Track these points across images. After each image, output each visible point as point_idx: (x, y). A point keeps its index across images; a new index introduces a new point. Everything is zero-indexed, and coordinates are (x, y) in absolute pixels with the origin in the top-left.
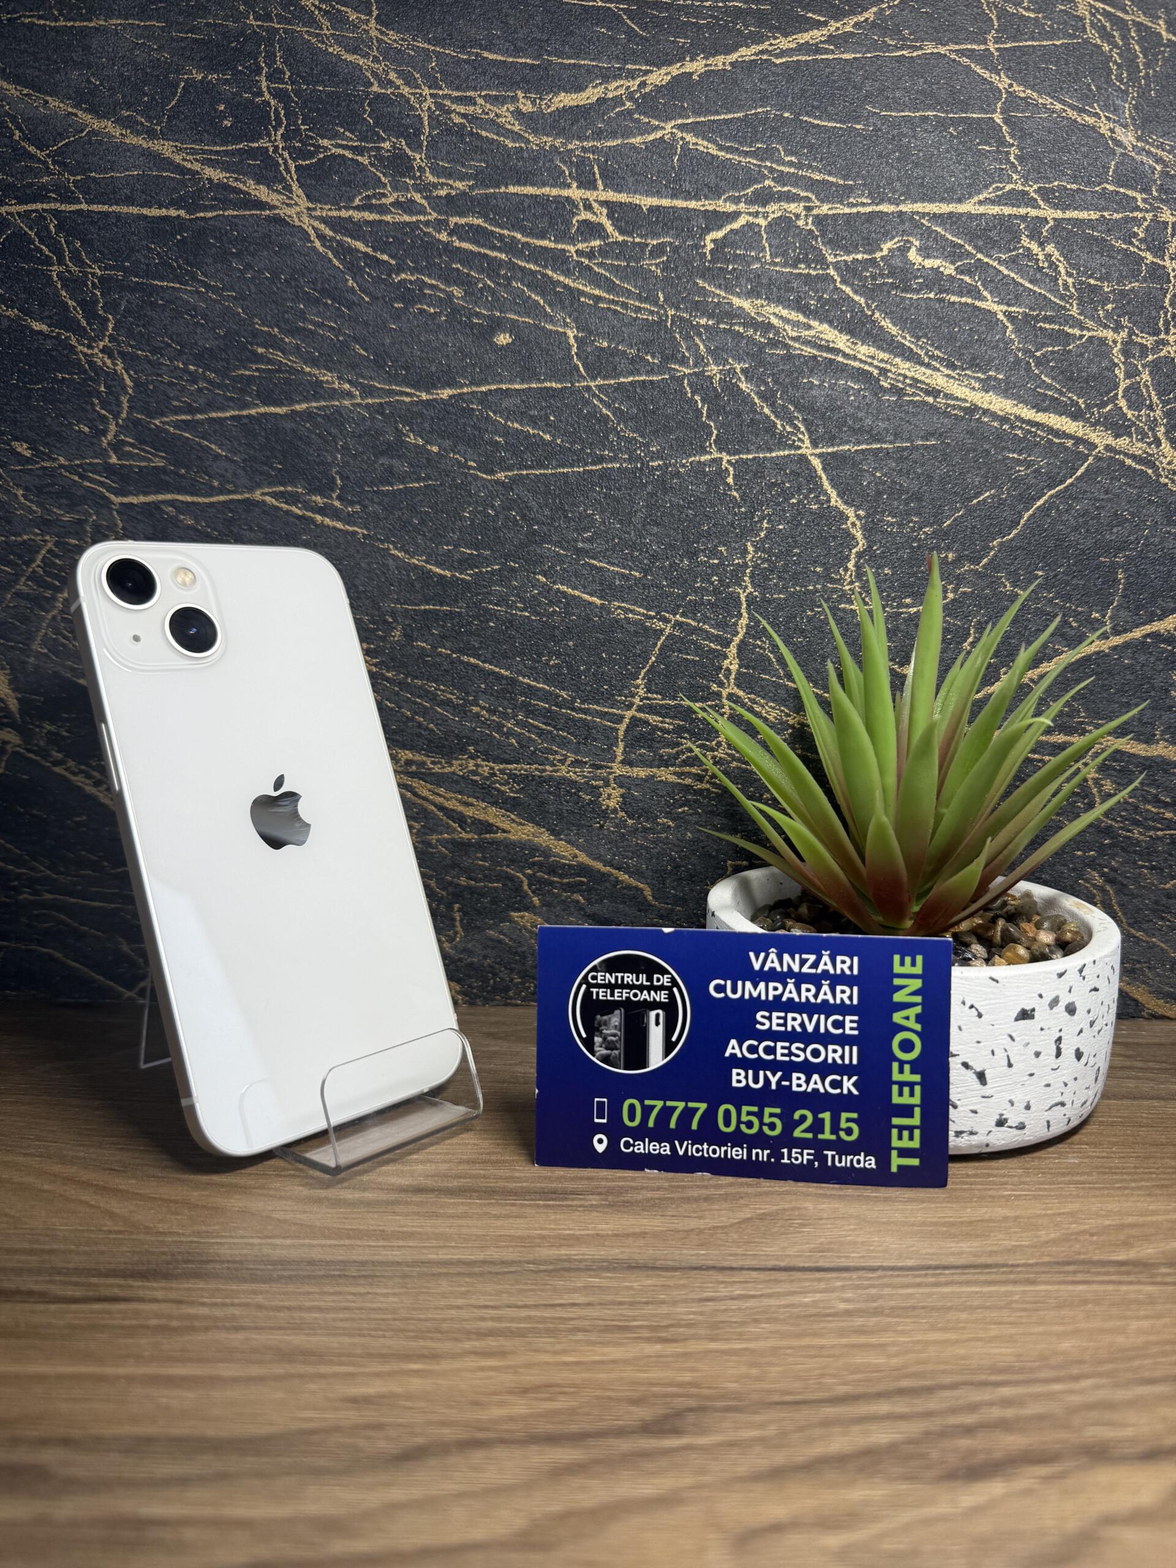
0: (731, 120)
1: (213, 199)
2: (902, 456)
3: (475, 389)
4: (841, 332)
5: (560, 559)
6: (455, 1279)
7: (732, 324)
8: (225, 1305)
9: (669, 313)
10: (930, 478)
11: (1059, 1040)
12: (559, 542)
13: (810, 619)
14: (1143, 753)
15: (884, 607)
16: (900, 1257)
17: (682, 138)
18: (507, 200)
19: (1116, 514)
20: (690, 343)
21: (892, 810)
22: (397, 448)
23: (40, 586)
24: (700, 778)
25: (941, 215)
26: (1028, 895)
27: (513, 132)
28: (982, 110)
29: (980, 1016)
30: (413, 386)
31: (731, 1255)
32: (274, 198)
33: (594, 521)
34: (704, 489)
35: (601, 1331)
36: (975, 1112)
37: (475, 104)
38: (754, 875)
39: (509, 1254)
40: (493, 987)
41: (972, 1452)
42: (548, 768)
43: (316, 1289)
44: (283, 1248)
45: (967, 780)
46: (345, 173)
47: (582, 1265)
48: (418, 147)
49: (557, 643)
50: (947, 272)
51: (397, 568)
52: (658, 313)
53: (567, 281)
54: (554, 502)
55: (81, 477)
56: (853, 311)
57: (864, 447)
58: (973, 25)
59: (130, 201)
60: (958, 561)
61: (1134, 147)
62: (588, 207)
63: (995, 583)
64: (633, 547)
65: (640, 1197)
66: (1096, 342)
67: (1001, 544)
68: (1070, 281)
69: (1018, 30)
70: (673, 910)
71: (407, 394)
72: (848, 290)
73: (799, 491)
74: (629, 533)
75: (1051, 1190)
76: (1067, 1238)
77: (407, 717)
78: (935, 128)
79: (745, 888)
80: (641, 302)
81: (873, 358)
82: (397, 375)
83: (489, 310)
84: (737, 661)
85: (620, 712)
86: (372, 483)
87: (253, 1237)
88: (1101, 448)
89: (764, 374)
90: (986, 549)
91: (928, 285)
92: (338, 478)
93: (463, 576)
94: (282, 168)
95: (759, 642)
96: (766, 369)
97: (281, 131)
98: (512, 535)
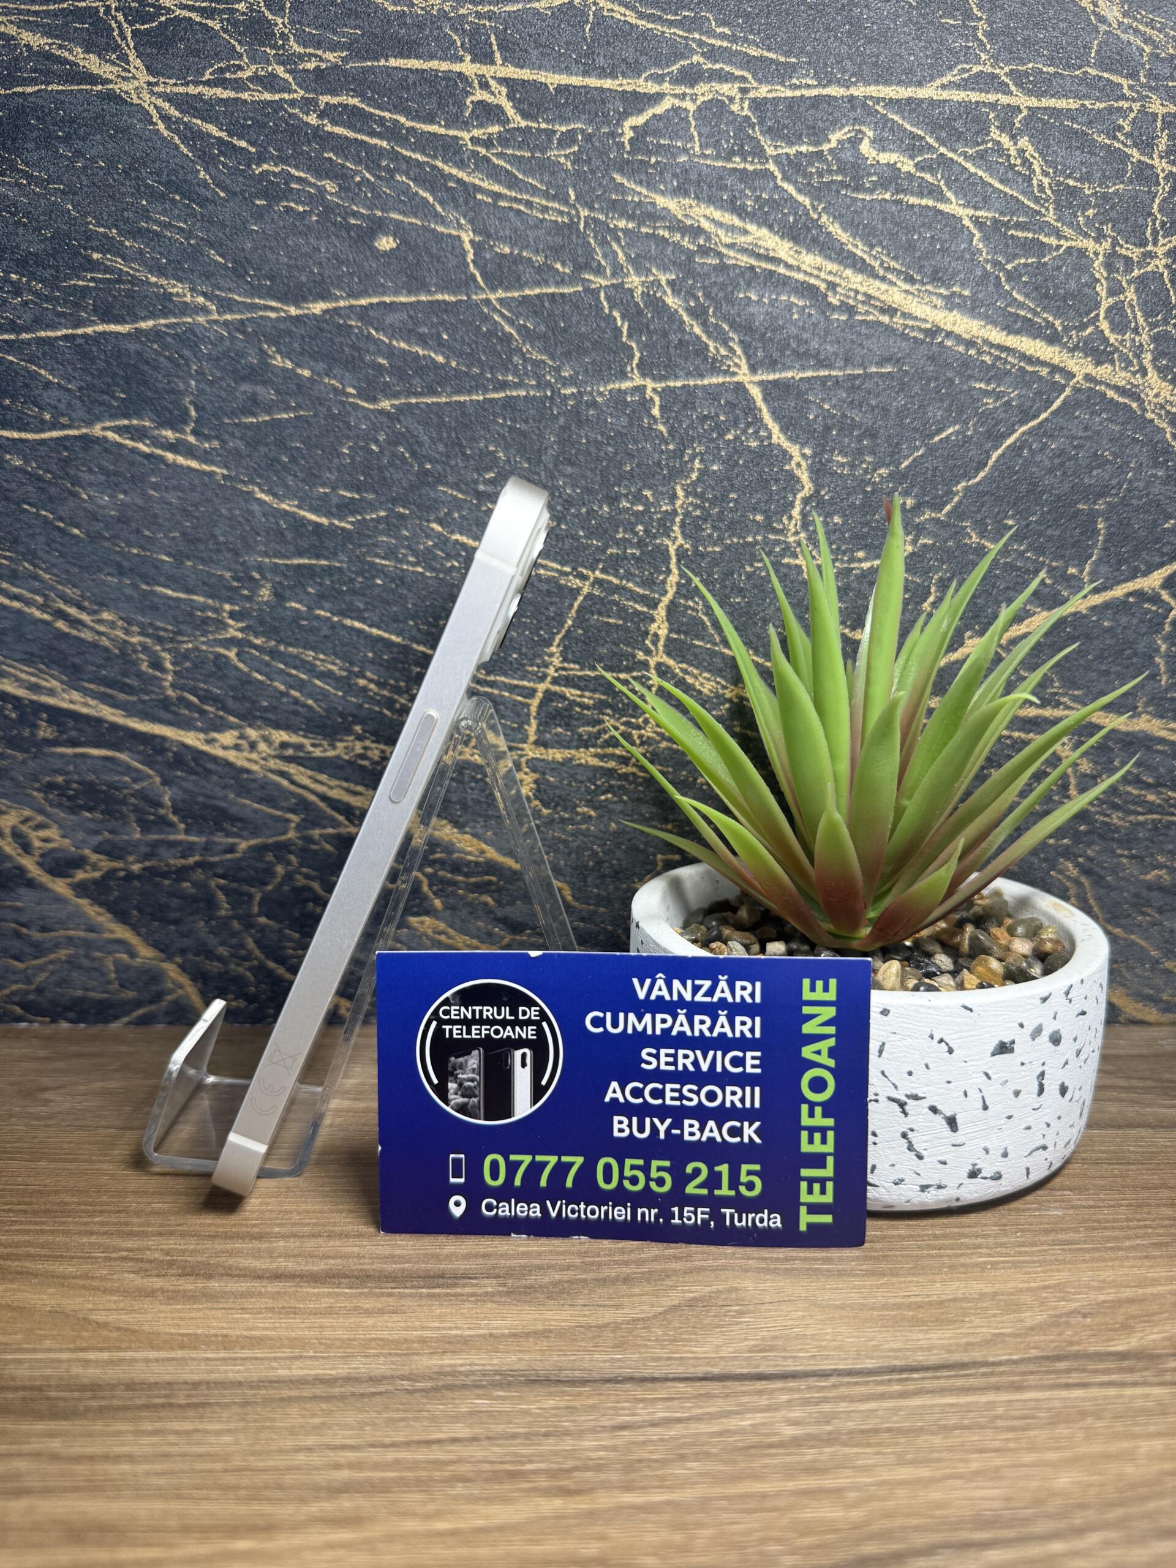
1: (35, 71)
2: (853, 385)
3: (353, 302)
4: (782, 237)
5: (458, 504)
6: (308, 1405)
7: (655, 228)
8: (10, 1455)
9: (582, 214)
10: (885, 411)
11: (1042, 1074)
12: (457, 484)
13: (749, 576)
14: (1123, 728)
15: (834, 561)
16: (858, 1355)
17: (595, 4)
18: (388, 75)
19: (1095, 454)
20: (607, 250)
21: (844, 801)
22: (260, 373)
24: (624, 760)
25: (898, 101)
26: (997, 893)
29: (951, 1051)
30: (279, 300)
31: (653, 1359)
32: (107, 71)
33: (496, 459)
34: (624, 421)
35: (487, 1480)
36: (945, 1163)
38: (686, 873)
39: (380, 1367)
43: (131, 1427)
44: (95, 1364)
45: (934, 767)
46: (192, 41)
47: (468, 1381)
48: (280, 10)
50: (905, 169)
51: (264, 515)
52: (568, 214)
53: (461, 175)
54: (449, 437)
56: (796, 214)
57: (809, 374)
60: (918, 508)
61: (1120, 24)
62: (485, 86)
63: (960, 533)
65: (546, 1280)
66: (1075, 254)
67: (967, 488)
68: (1046, 181)
70: (595, 912)
71: (273, 309)
72: (790, 188)
73: (736, 424)
74: (538, 474)
75: (1032, 1254)
76: (1055, 1322)
77: (282, 694)
79: (676, 887)
80: (548, 199)
81: (820, 269)
82: (260, 286)
83: (369, 208)
84: (666, 624)
85: (531, 684)
86: (233, 414)
87: (61, 1350)
88: (1079, 378)
89: (693, 287)
90: (950, 493)
91: (883, 184)
92: (192, 408)
93: (343, 524)
94: (116, 33)
95: (691, 604)
96: (696, 282)
98: (399, 475)
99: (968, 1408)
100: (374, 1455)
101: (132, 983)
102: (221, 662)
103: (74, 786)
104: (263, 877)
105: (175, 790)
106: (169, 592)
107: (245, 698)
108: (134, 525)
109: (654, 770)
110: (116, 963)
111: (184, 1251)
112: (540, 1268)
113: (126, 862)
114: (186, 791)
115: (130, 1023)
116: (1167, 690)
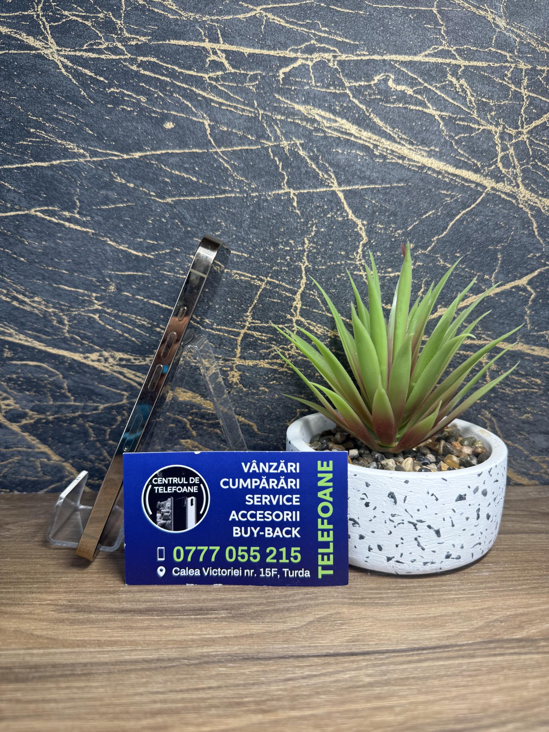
0: (293, 6)
2: (386, 192)
3: (153, 152)
4: (353, 124)
6: (140, 673)
7: (294, 119)
9: (260, 112)
10: (401, 204)
11: (479, 510)
13: (339, 280)
14: (511, 349)
15: (379, 272)
16: (398, 643)
17: (266, 16)
18: (170, 48)
19: (497, 224)
20: (272, 129)
21: (386, 383)
22: (110, 185)
24: (282, 365)
25: (405, 62)
26: (455, 426)
27: (172, 10)
28: (426, 6)
29: (437, 499)
30: (119, 151)
31: (302, 647)
32: (37, 44)
33: (221, 226)
34: (280, 208)
36: (434, 552)
38: (311, 417)
39: (173, 654)
43: (55, 685)
44: (37, 655)
45: (426, 368)
46: (78, 31)
47: (215, 659)
48: (119, 17)
50: (409, 93)
51: (112, 251)
52: (254, 112)
53: (204, 94)
54: (199, 215)
56: (359, 113)
57: (366, 187)
60: (416, 248)
61: (505, 28)
62: (215, 53)
63: (435, 260)
64: (243, 240)
65: (250, 610)
66: (486, 132)
67: (438, 239)
68: (473, 99)
70: (268, 436)
71: (116, 155)
72: (356, 101)
73: (332, 210)
74: (241, 233)
75: (476, 593)
76: (488, 625)
77: (120, 335)
78: (402, 14)
79: (307, 424)
80: (244, 106)
81: (370, 138)
82: (110, 145)
83: (161, 109)
84: (301, 302)
85: (238, 330)
86: (97, 204)
87: (20, 649)
88: (489, 188)
89: (312, 146)
90: (430, 242)
91: (399, 100)
92: (78, 202)
93: (149, 256)
94: (42, 27)
95: (312, 292)
96: (313, 144)
97: (41, 6)
98: (175, 233)
99: (449, 667)
100: (172, 696)
101: (49, 473)
102: (91, 320)
103: (21, 379)
104: (112, 421)
105: (69, 381)
106: (66, 288)
107: (103, 337)
108: (50, 257)
109: (296, 369)
110: (41, 463)
111: (77, 600)
112: (247, 605)
113: (46, 415)
114: (75, 382)
115: (48, 492)
116: (530, 332)
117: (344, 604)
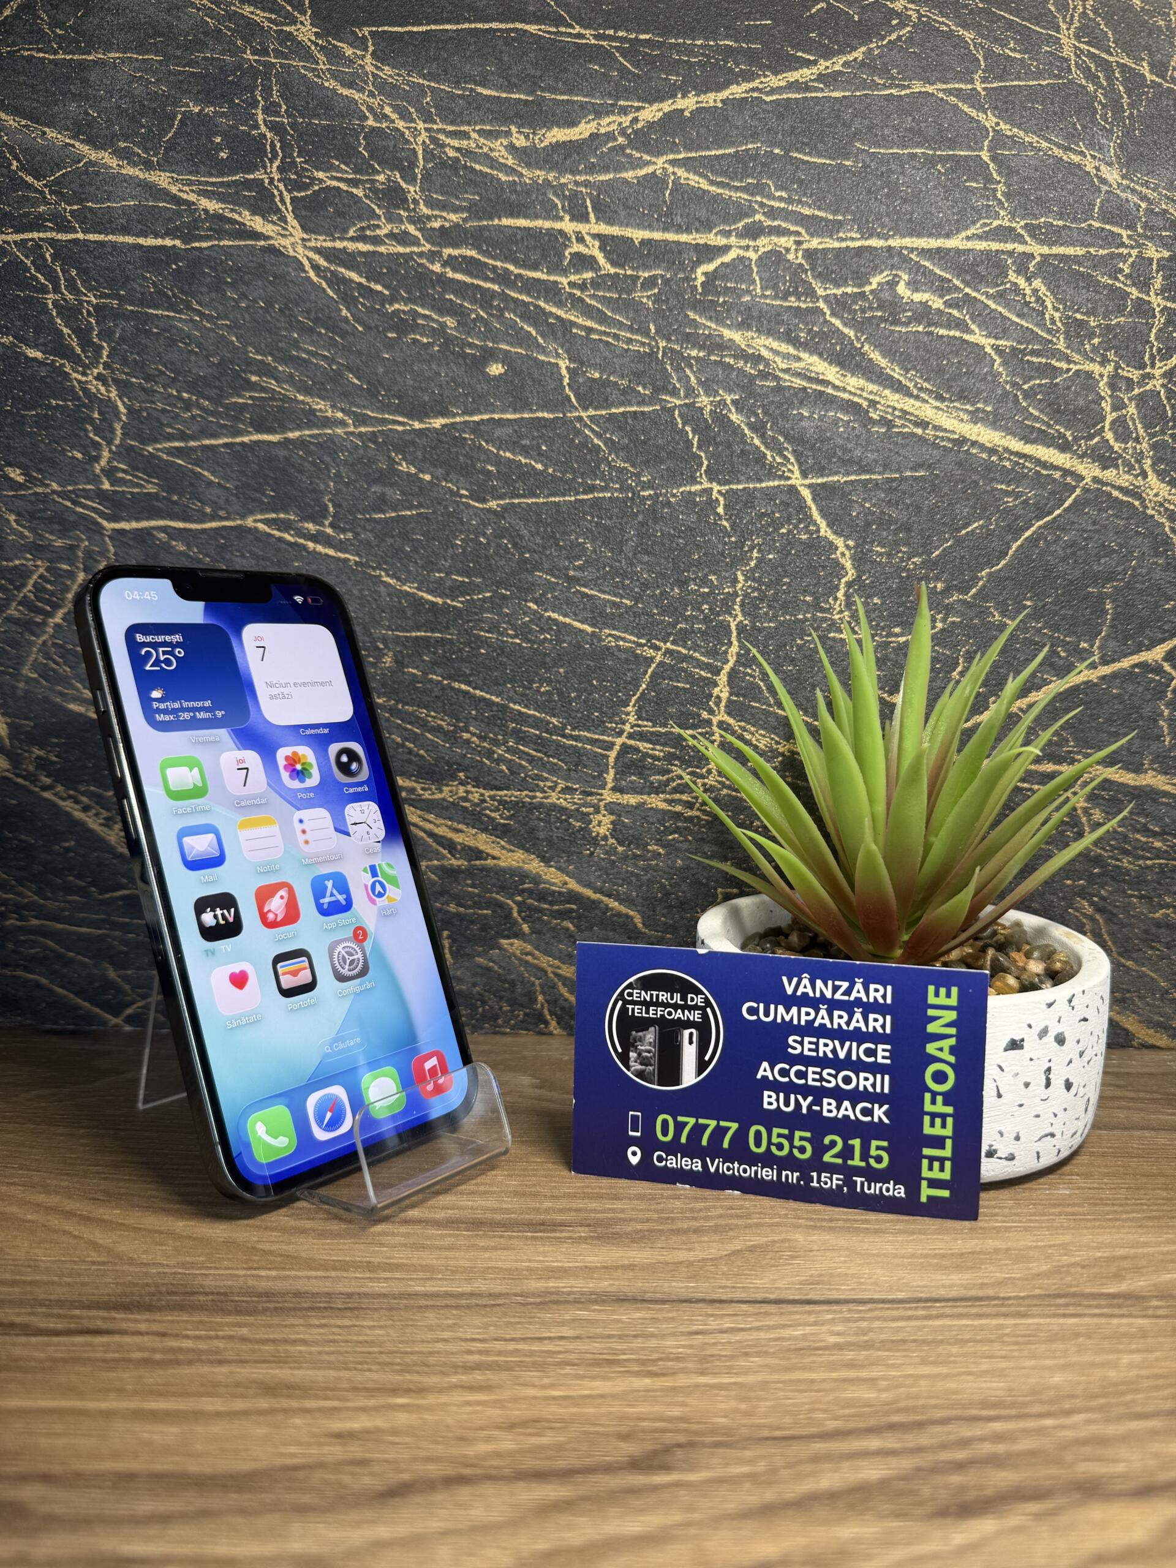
0: (723, 156)
1: (210, 229)
2: (891, 487)
3: (467, 418)
4: (830, 363)
5: (551, 587)
6: (442, 1311)
7: (722, 356)
8: (210, 1338)
9: (661, 345)
10: (919, 509)
11: (1049, 1070)
12: (551, 570)
13: (800, 647)
14: (1132, 783)
15: (873, 636)
16: (890, 1289)
17: (674, 173)
18: (501, 232)
19: (1103, 545)
20: (682, 375)
21: (881, 838)
22: (389, 476)
23: (30, 610)
24: (690, 805)
25: (930, 250)
26: (1018, 924)
27: (506, 165)
28: (969, 148)
30: (405, 415)
31: (721, 1287)
32: (268, 229)
33: (585, 549)
34: (693, 518)
35: (590, 1365)
37: (469, 138)
38: (744, 902)
39: (498, 1287)
40: (483, 1015)
41: (962, 1489)
42: (538, 794)
43: (301, 1322)
44: (267, 1279)
45: (956, 809)
46: (340, 205)
47: (571, 1298)
48: (412, 180)
49: (548, 670)
50: (935, 306)
51: (389, 595)
52: (649, 344)
53: (560, 313)
54: (545, 531)
55: (74, 502)
56: (842, 344)
57: (853, 478)
58: (960, 65)
59: (125, 230)
60: (946, 591)
61: (1119, 185)
62: (581, 239)
63: (983, 613)
64: (624, 575)
65: (629, 1229)
66: (1083, 376)
67: (990, 574)
68: (1057, 315)
69: (1005, 70)
70: (663, 938)
71: (400, 423)
72: (837, 322)
73: (789, 521)
74: (620, 562)
75: (1041, 1221)
76: (1057, 1271)
77: (398, 745)
78: (924, 165)
79: (735, 915)
80: (632, 333)
81: (862, 390)
82: (390, 404)
83: (481, 340)
84: (727, 688)
85: (610, 738)
86: (365, 511)
87: (237, 1269)
88: (1088, 480)
89: (754, 405)
90: (975, 579)
91: (917, 319)
92: (331, 506)
93: (455, 604)
94: (277, 199)
95: (749, 671)
96: (756, 401)
97: (277, 163)
98: (503, 562)
99: (981, 1328)
100: (498, 1346)
112: (624, 1220)
116: (1170, 750)
117: (797, 1227)
